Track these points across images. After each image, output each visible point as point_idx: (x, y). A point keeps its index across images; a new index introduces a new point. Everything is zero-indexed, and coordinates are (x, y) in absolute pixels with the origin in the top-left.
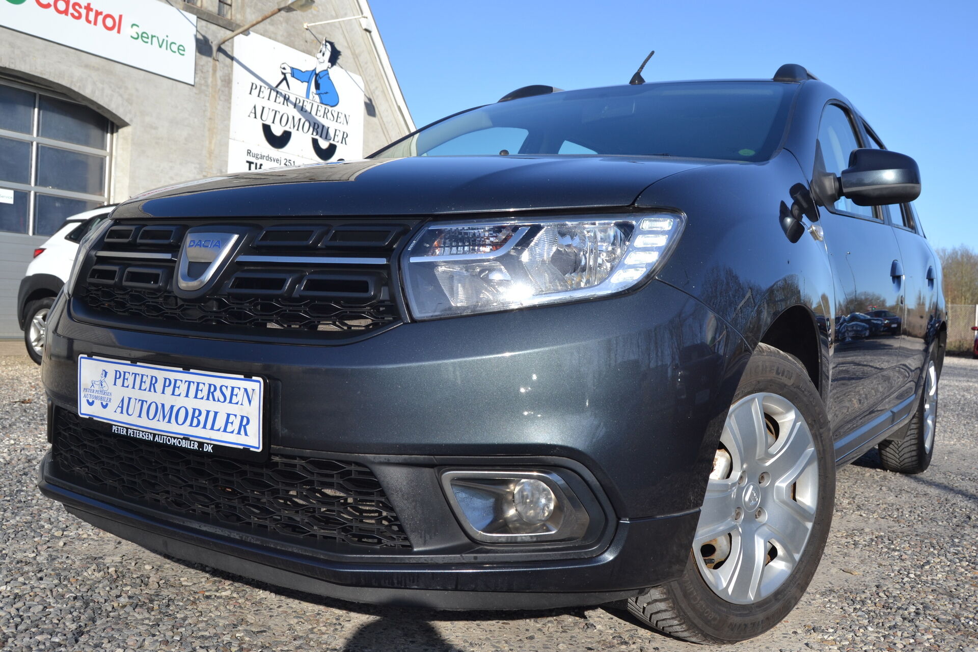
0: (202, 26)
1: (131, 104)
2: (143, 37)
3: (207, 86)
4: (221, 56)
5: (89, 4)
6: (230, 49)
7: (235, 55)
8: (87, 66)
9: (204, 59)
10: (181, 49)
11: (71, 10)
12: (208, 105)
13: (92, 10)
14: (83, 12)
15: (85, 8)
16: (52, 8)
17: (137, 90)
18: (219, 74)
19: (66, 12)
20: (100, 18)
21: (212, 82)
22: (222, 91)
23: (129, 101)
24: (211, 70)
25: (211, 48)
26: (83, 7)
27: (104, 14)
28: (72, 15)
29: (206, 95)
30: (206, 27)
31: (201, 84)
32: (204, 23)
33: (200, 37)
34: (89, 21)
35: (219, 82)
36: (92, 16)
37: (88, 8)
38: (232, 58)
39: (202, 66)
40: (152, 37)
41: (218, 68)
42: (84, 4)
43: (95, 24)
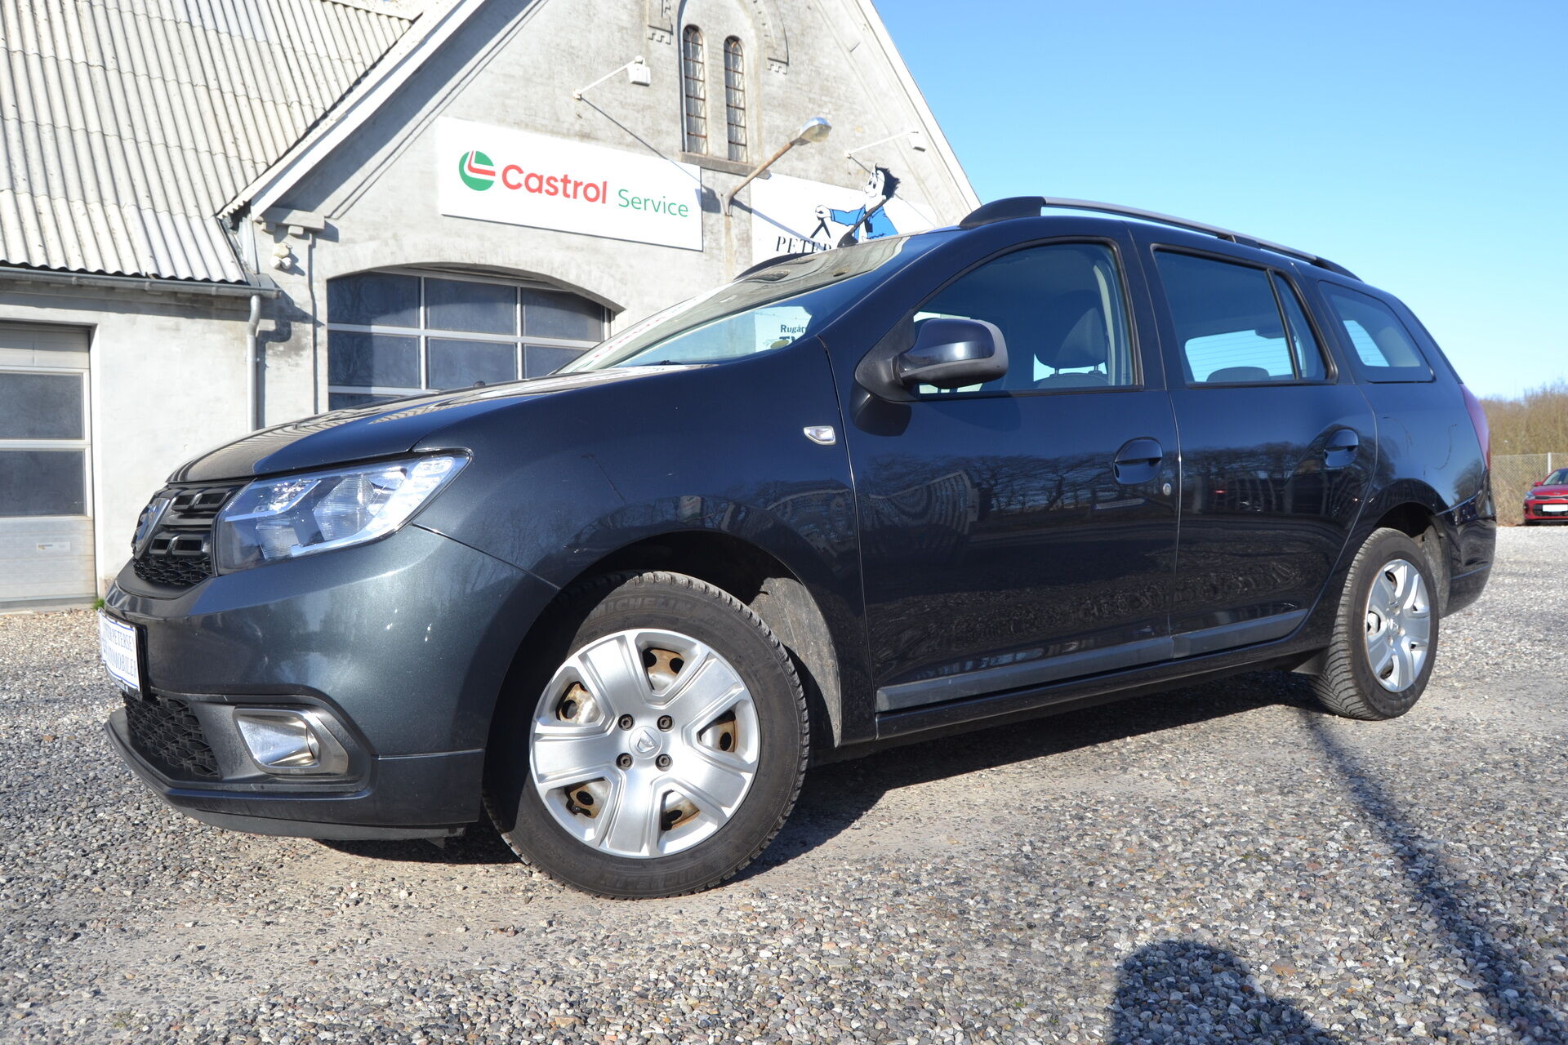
0: (708, 178)
1: (625, 284)
2: (632, 203)
3: (720, 249)
4: (736, 210)
5: (566, 176)
6: (746, 200)
7: (753, 206)
8: (568, 248)
9: (713, 217)
10: (683, 210)
11: (545, 187)
12: (722, 271)
13: (570, 182)
14: (560, 185)
15: (562, 180)
16: (523, 187)
17: (631, 266)
18: (734, 232)
19: (539, 190)
20: (580, 189)
21: (726, 243)
22: (740, 253)
23: (623, 281)
24: (723, 230)
25: (717, 201)
26: (559, 179)
27: (585, 184)
28: (547, 192)
29: (719, 261)
30: (714, 178)
31: (711, 248)
32: (710, 173)
33: (704, 190)
34: (567, 196)
35: (735, 243)
36: (570, 188)
37: (566, 181)
38: (750, 211)
39: (712, 225)
40: (645, 201)
41: (732, 224)
42: (560, 177)
43: (575, 197)
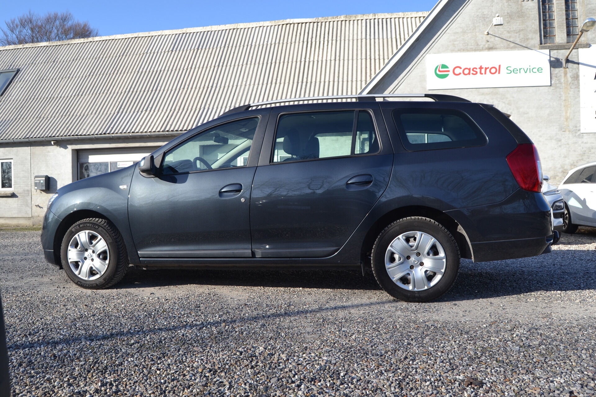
0: (554, 53)
1: (510, 105)
2: (514, 71)
3: (561, 83)
4: (570, 65)
5: (481, 66)
6: (576, 59)
7: (580, 61)
8: (483, 94)
9: (557, 70)
10: (540, 70)
11: (472, 72)
12: (562, 93)
13: (483, 68)
14: (478, 70)
15: (479, 68)
16: (462, 74)
17: (513, 97)
18: (569, 75)
19: (469, 74)
20: (488, 70)
21: (564, 80)
22: (573, 83)
23: (509, 104)
24: (563, 75)
25: (561, 63)
26: (478, 68)
27: (490, 68)
28: (473, 74)
29: (561, 89)
30: (558, 53)
31: (556, 84)
32: (555, 51)
33: (552, 59)
34: (481, 73)
35: (570, 79)
36: (483, 71)
37: (481, 68)
38: (578, 64)
39: (556, 74)
40: (520, 69)
41: (568, 72)
42: (478, 67)
43: (485, 73)
